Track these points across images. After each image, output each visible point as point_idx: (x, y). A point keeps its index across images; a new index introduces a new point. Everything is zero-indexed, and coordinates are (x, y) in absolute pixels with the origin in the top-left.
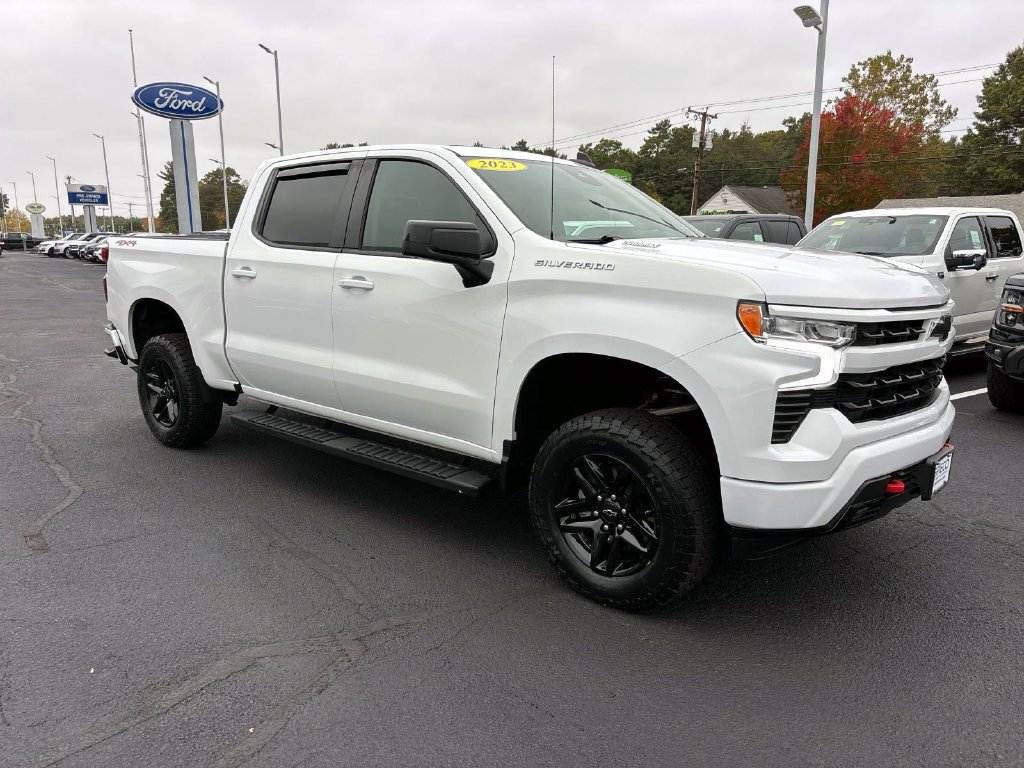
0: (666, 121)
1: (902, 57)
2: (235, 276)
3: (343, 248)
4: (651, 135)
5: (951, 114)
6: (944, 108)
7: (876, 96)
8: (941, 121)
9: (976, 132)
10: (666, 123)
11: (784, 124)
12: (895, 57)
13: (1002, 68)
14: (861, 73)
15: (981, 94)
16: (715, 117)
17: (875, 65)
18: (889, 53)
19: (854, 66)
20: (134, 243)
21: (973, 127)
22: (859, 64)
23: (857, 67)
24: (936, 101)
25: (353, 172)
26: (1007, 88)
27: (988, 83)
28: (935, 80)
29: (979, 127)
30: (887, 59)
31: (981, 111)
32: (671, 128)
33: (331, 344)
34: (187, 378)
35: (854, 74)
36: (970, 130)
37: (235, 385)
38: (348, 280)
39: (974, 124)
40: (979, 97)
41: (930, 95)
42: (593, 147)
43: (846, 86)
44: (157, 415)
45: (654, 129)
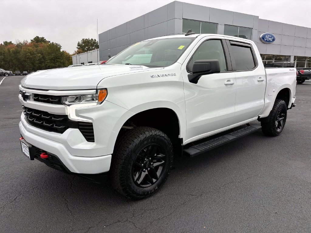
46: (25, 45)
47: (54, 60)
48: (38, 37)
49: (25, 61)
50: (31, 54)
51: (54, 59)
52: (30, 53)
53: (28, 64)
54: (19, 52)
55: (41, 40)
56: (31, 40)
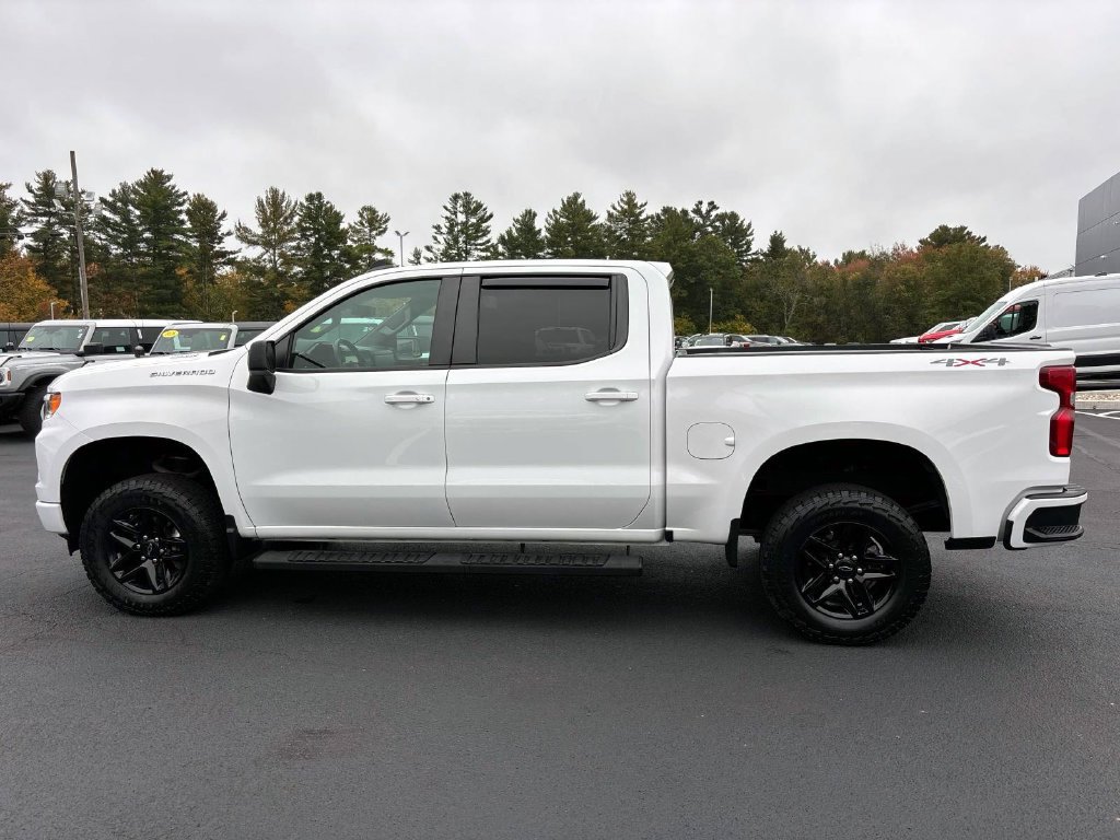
46: (901, 258)
47: (956, 304)
48: (944, 229)
49: (887, 311)
50: (909, 288)
51: (953, 300)
52: (906, 282)
53: (894, 321)
54: (873, 284)
55: (954, 236)
56: (920, 241)
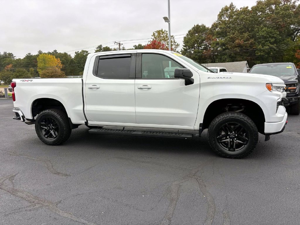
0: (101, 45)
1: (165, 31)
2: (88, 88)
3: (135, 78)
4: (97, 49)
5: (178, 45)
6: (176, 44)
7: (160, 40)
8: (176, 47)
9: (183, 50)
10: (101, 46)
11: (134, 47)
12: (164, 30)
13: (187, 34)
14: (156, 34)
15: (183, 40)
16: (122, 44)
17: (159, 32)
18: (162, 29)
19: (154, 32)
20: (32, 80)
21: (182, 49)
22: (155, 32)
23: (154, 33)
24: (174, 42)
25: (133, 57)
26: (189, 39)
27: (185, 38)
28: (173, 37)
29: (184, 49)
30: (162, 31)
31: (184, 45)
32: (102, 47)
33: (135, 105)
34: (63, 122)
35: (154, 34)
36: (182, 50)
37: (85, 122)
38: (141, 86)
39: (183, 48)
40: (183, 41)
41: (173, 41)
42: (79, 52)
43: (153, 37)
44: (46, 136)
45: (97, 47)
